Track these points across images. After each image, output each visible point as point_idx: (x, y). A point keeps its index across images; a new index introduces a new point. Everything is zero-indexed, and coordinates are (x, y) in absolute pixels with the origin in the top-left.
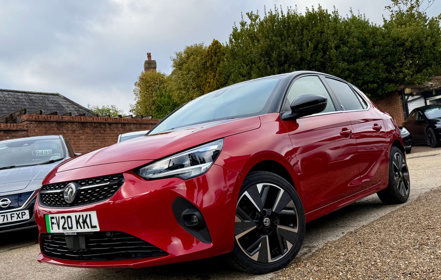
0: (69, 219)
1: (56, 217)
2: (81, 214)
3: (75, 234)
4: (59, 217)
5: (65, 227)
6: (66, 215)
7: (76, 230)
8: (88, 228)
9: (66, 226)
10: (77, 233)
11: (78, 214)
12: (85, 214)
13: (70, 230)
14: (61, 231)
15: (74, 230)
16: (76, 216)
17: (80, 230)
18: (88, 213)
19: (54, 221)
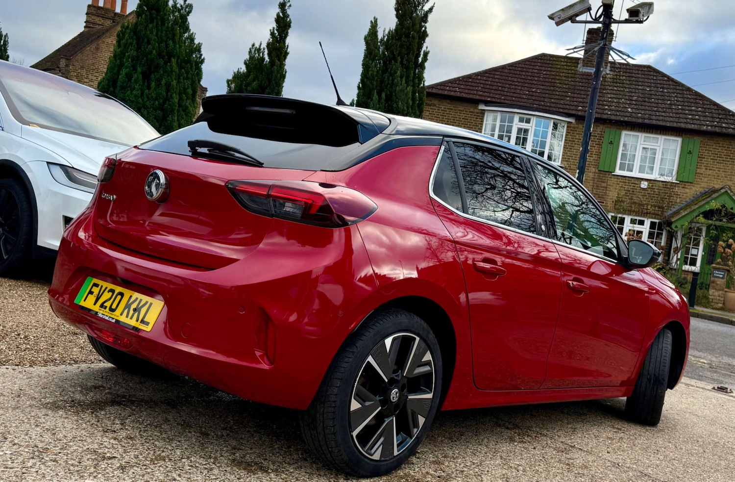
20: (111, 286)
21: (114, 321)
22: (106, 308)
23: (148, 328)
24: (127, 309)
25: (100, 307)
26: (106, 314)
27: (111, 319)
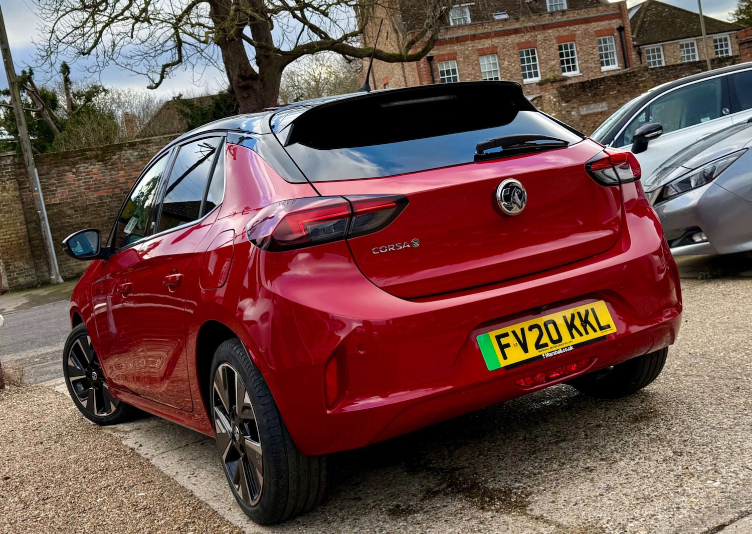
20: (526, 325)
21: (571, 348)
22: (546, 345)
23: (613, 329)
24: (573, 329)
25: (537, 349)
26: (554, 349)
27: (566, 350)
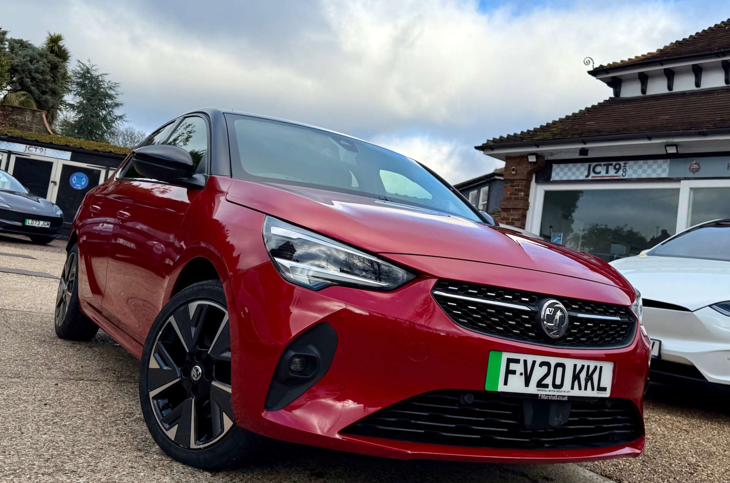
0: (560, 370)
1: (525, 362)
2: (586, 363)
3: (564, 399)
4: (534, 362)
5: (544, 382)
6: (553, 361)
7: (567, 391)
8: (593, 389)
9: (549, 381)
10: (569, 397)
11: (579, 363)
12: (592, 364)
13: (556, 390)
14: (532, 389)
15: (564, 391)
16: (575, 366)
17: (576, 393)
18: (599, 364)
19: (519, 368)
